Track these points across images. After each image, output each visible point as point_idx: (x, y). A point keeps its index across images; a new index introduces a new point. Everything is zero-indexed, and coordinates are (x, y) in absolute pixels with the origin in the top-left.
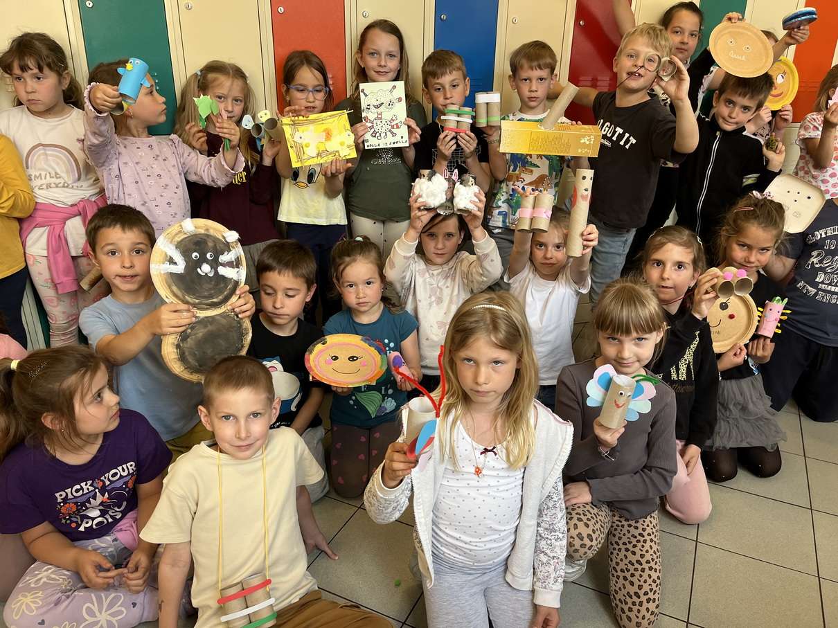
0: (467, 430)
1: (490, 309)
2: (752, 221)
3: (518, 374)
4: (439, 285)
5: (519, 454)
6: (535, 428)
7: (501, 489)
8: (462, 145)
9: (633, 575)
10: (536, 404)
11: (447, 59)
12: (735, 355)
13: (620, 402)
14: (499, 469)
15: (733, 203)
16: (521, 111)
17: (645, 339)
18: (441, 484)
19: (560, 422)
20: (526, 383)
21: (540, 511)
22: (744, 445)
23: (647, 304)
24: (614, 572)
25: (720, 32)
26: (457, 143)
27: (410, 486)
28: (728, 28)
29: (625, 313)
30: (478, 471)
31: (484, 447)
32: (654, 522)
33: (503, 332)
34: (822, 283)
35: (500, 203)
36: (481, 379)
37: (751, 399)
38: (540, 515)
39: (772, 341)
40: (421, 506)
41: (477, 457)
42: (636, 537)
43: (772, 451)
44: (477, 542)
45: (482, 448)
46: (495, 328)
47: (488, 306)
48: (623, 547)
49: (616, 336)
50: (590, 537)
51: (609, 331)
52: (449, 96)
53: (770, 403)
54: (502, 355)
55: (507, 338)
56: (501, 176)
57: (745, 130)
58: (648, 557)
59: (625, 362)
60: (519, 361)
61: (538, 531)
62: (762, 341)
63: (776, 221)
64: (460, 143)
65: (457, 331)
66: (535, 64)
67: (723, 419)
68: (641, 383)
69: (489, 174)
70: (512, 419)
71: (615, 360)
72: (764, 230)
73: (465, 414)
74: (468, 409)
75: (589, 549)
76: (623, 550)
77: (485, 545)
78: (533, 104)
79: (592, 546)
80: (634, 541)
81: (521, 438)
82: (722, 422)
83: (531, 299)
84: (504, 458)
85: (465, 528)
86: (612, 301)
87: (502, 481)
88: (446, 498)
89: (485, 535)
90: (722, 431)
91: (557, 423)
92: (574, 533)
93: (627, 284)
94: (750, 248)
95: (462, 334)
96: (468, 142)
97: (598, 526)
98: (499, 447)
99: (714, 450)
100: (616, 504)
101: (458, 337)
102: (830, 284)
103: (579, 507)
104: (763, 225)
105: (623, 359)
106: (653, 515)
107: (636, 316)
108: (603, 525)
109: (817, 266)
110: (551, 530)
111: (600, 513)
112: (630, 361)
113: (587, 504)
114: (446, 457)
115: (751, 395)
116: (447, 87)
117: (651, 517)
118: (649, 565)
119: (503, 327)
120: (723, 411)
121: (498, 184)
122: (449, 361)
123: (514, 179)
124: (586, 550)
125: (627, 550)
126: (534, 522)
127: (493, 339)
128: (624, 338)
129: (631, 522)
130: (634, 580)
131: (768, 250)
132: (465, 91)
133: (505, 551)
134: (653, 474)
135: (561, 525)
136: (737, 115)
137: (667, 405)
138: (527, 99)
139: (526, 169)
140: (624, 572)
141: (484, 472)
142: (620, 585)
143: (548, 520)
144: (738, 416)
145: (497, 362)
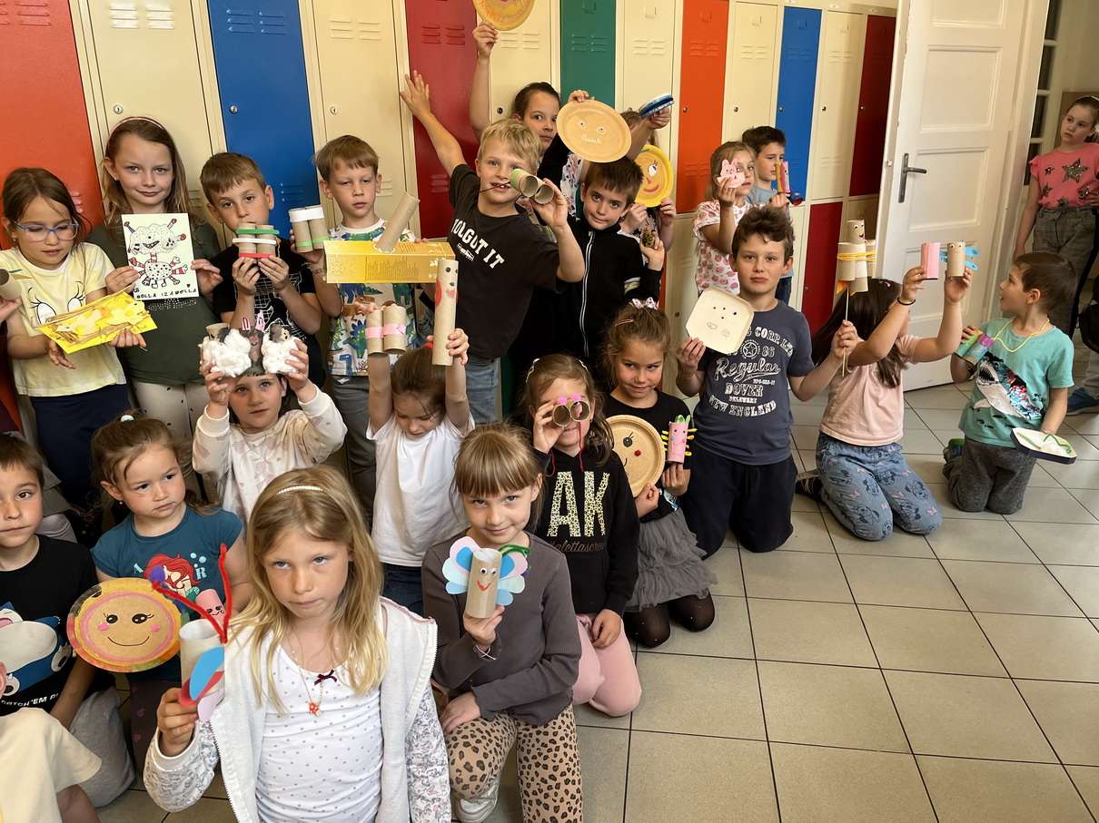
0: (292, 657)
1: (299, 492)
2: (633, 335)
3: (353, 570)
4: (267, 458)
5: (366, 673)
6: (386, 636)
7: (348, 725)
8: (266, 273)
9: (546, 796)
10: (384, 604)
11: (230, 165)
12: (648, 497)
13: (485, 584)
14: (343, 700)
15: (613, 317)
16: (344, 223)
17: (517, 497)
18: (264, 737)
19: (418, 621)
20: (365, 578)
21: (409, 742)
22: (674, 597)
23: (512, 452)
24: (526, 797)
25: (567, 113)
26: (259, 271)
27: (214, 749)
28: (576, 108)
29: (488, 468)
30: (314, 708)
31: (318, 674)
32: (567, 721)
33: (321, 520)
34: (732, 394)
35: (340, 345)
36: (301, 586)
37: (674, 540)
38: (409, 750)
39: (685, 467)
40: (235, 774)
41: (310, 690)
42: (546, 746)
43: (704, 597)
44: (323, 806)
45: (315, 676)
46: (310, 516)
47: (297, 488)
48: (532, 762)
49: (481, 498)
50: (481, 765)
51: (473, 492)
52: (243, 213)
53: (696, 542)
54: (325, 548)
55: (327, 526)
56: (335, 312)
57: (620, 228)
58: (563, 768)
59: (497, 528)
60: (351, 552)
61: (409, 770)
62: (674, 468)
63: (657, 332)
64: (264, 271)
65: (258, 528)
66: (354, 161)
67: (647, 571)
68: (510, 555)
69: (317, 307)
70: (353, 630)
71: (486, 529)
72: (647, 345)
73: (286, 636)
74: (292, 628)
75: (481, 780)
76: (533, 766)
77: (336, 808)
78: (360, 212)
79: (484, 775)
80: (544, 750)
81: (366, 650)
82: (646, 574)
83: (405, 457)
84: (348, 682)
85: (303, 791)
86: (472, 454)
87: (350, 714)
88: (273, 754)
89: (334, 793)
90: (647, 585)
91: (415, 623)
92: (460, 764)
93: (489, 432)
94: (637, 366)
95: (266, 530)
96: (275, 269)
97: (492, 746)
98: (339, 669)
99: (641, 609)
100: (518, 711)
101: (262, 535)
102: (740, 395)
103: (466, 728)
104: (645, 339)
105: (494, 526)
106: (565, 712)
107: (502, 470)
108: (499, 742)
109: (725, 376)
110: (427, 764)
111: (495, 729)
112: (503, 526)
113: (476, 720)
114: (264, 699)
115: (674, 536)
116: (239, 201)
117: (563, 716)
118: (565, 778)
119: (320, 512)
120: (646, 561)
121: (333, 321)
122: (256, 569)
123: (352, 311)
124: (478, 782)
125: (538, 765)
126: (402, 759)
127: (309, 530)
128: (491, 499)
129: (539, 729)
130: (549, 801)
131: (657, 367)
132: (266, 203)
133: (368, 808)
134: (554, 665)
135: (440, 754)
136: (606, 211)
137: (556, 573)
138: (352, 207)
139: (364, 297)
140: (536, 794)
141: (322, 707)
142: (533, 812)
143: (419, 752)
144: (662, 565)
145: (319, 559)
